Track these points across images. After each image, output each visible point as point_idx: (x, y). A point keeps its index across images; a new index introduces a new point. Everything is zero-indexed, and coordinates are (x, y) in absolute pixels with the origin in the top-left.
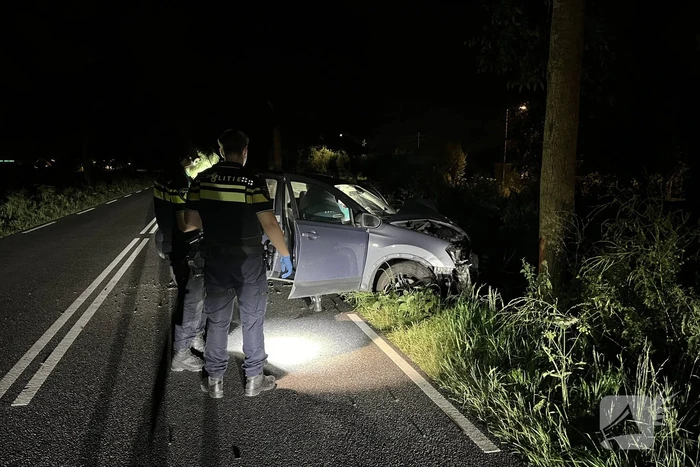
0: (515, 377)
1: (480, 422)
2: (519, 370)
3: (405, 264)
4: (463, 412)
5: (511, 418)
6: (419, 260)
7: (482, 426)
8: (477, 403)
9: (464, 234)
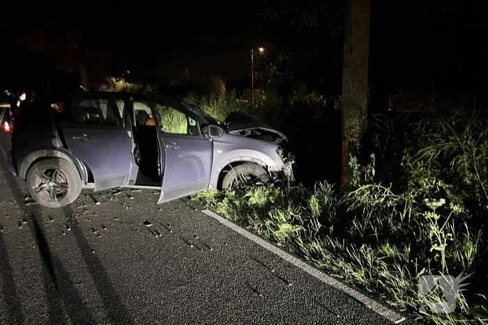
0: (386, 250)
1: (370, 293)
2: (388, 245)
3: (244, 165)
4: (350, 285)
5: (400, 288)
6: (256, 161)
7: (375, 296)
8: (359, 276)
9: (285, 138)
